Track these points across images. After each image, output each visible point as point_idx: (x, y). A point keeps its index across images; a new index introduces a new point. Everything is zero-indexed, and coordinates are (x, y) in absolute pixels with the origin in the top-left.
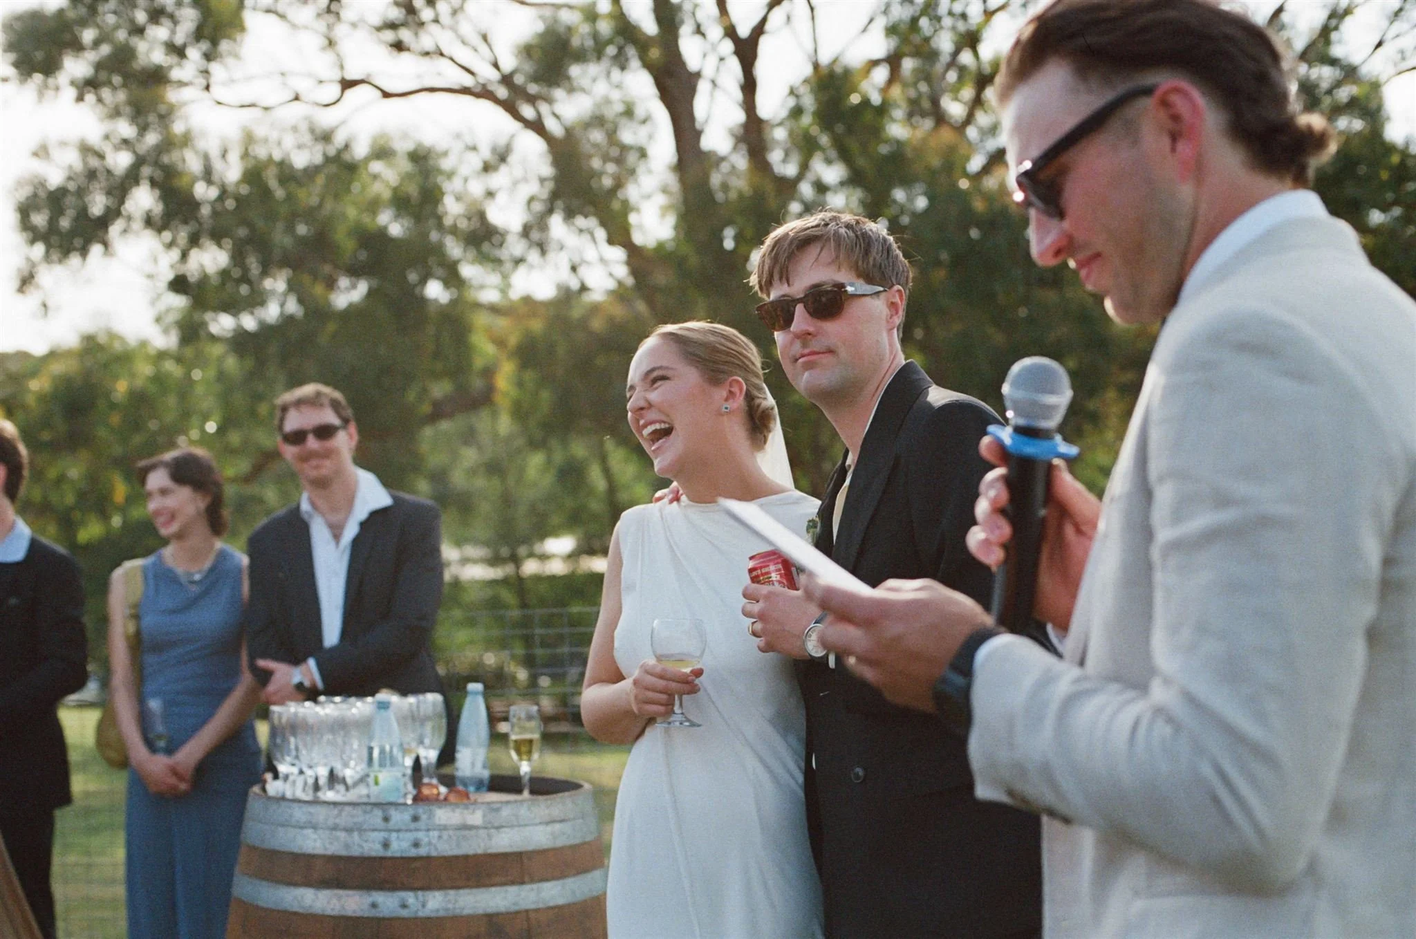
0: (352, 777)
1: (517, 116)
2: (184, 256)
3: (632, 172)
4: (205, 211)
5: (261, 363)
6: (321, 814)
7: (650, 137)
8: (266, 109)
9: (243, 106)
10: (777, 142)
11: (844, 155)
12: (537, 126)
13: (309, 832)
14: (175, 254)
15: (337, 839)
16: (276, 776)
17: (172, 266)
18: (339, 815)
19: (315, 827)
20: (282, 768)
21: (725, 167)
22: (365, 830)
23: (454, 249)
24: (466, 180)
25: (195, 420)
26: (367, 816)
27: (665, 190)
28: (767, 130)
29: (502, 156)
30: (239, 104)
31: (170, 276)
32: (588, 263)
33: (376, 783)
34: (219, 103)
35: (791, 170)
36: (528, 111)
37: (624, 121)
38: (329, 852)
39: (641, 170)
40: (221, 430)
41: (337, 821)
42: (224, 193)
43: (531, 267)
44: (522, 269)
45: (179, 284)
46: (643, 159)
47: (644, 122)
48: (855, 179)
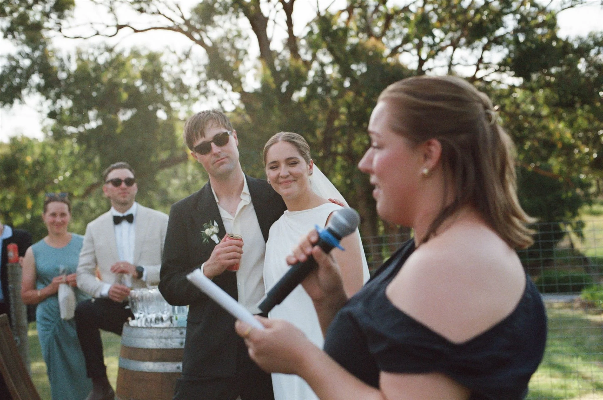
0: (165, 318)
1: (192, 38)
2: (54, 102)
3: (242, 60)
4: (63, 83)
5: (89, 147)
6: (155, 332)
7: (249, 45)
8: (85, 38)
9: (75, 38)
10: (302, 46)
11: (331, 50)
12: (201, 43)
13: (150, 340)
14: (50, 102)
15: (161, 342)
16: (133, 318)
17: (49, 107)
18: (162, 333)
19: (152, 338)
20: (136, 315)
21: (281, 57)
22: (173, 338)
23: (168, 96)
24: (172, 66)
25: (60, 172)
26: (174, 333)
27: (255, 67)
28: (298, 41)
29: (187, 55)
30: (73, 37)
31: (48, 111)
32: (225, 100)
33: (177, 319)
34: (66, 37)
35: (308, 57)
36: (197, 36)
37: (237, 39)
38: (159, 348)
39: (245, 58)
40: (72, 176)
41: (161, 335)
42: (69, 76)
43: (202, 102)
44: (197, 103)
45: (52, 115)
46: (246, 55)
47: (246, 39)
48: (336, 61)
